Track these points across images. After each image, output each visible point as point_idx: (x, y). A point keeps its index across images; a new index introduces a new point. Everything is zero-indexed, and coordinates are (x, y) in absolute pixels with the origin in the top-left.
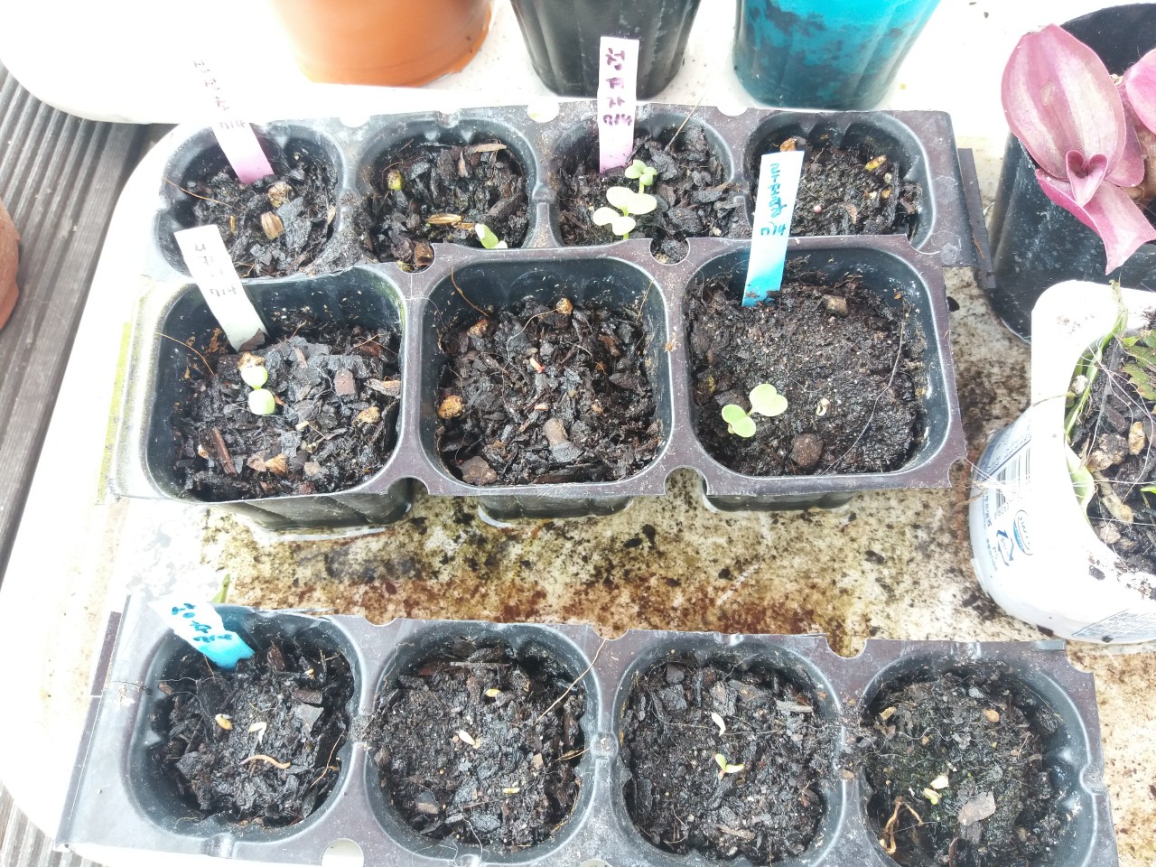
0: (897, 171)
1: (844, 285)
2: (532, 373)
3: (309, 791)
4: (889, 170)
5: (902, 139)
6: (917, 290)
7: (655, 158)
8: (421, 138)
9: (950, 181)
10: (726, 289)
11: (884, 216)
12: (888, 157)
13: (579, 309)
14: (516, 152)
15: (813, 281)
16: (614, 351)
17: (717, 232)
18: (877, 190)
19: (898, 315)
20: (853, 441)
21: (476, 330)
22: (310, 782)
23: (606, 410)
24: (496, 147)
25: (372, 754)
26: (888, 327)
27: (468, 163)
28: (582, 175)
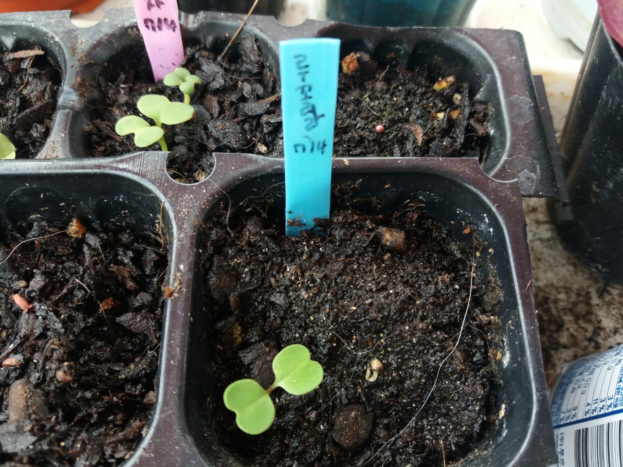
0: (466, 92)
1: (404, 215)
2: (18, 313)
4: (458, 91)
5: (473, 57)
6: (490, 225)
7: (205, 67)
9: (525, 101)
10: (264, 215)
11: (452, 138)
12: (458, 78)
13: (94, 232)
14: (55, 58)
15: (366, 209)
17: (263, 148)
18: (445, 110)
19: (467, 252)
20: (411, 413)
24: (33, 53)
26: (455, 268)
28: (124, 83)
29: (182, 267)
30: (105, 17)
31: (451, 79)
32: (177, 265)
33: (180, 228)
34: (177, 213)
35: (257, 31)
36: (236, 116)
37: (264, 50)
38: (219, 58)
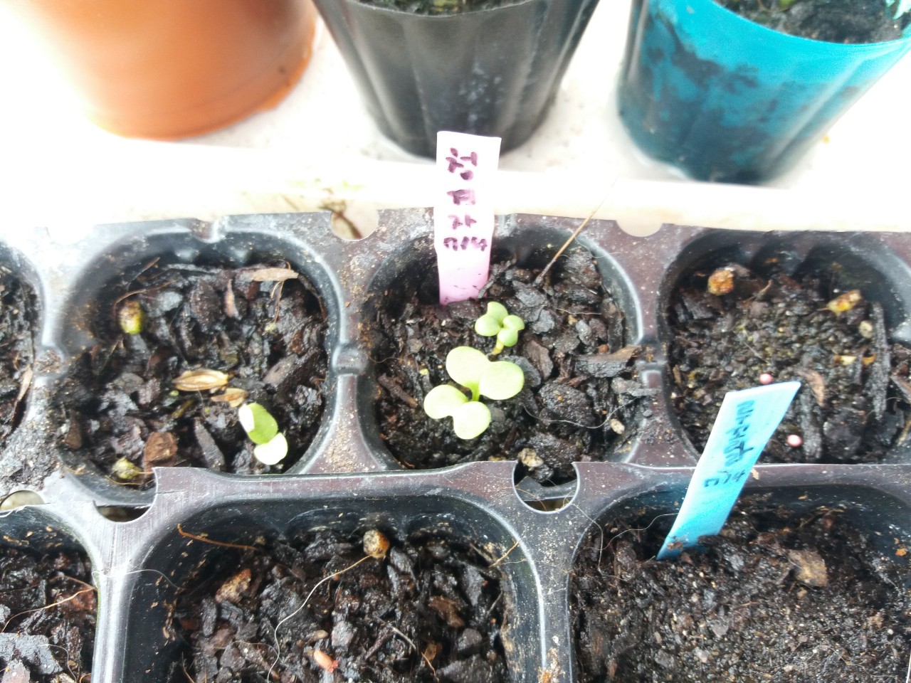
0: (879, 320)
1: (814, 521)
2: (317, 674)
4: (867, 316)
8: (169, 257)
11: (865, 396)
13: (399, 548)
14: (313, 282)
16: (453, 621)
17: (618, 427)
18: (853, 351)
21: (230, 590)
24: (283, 274)
27: (239, 296)
28: (411, 318)
29: (556, 639)
30: (381, 223)
31: (855, 296)
32: (549, 636)
33: (545, 581)
34: (538, 557)
35: (595, 245)
36: (573, 375)
37: (604, 271)
38: (539, 280)
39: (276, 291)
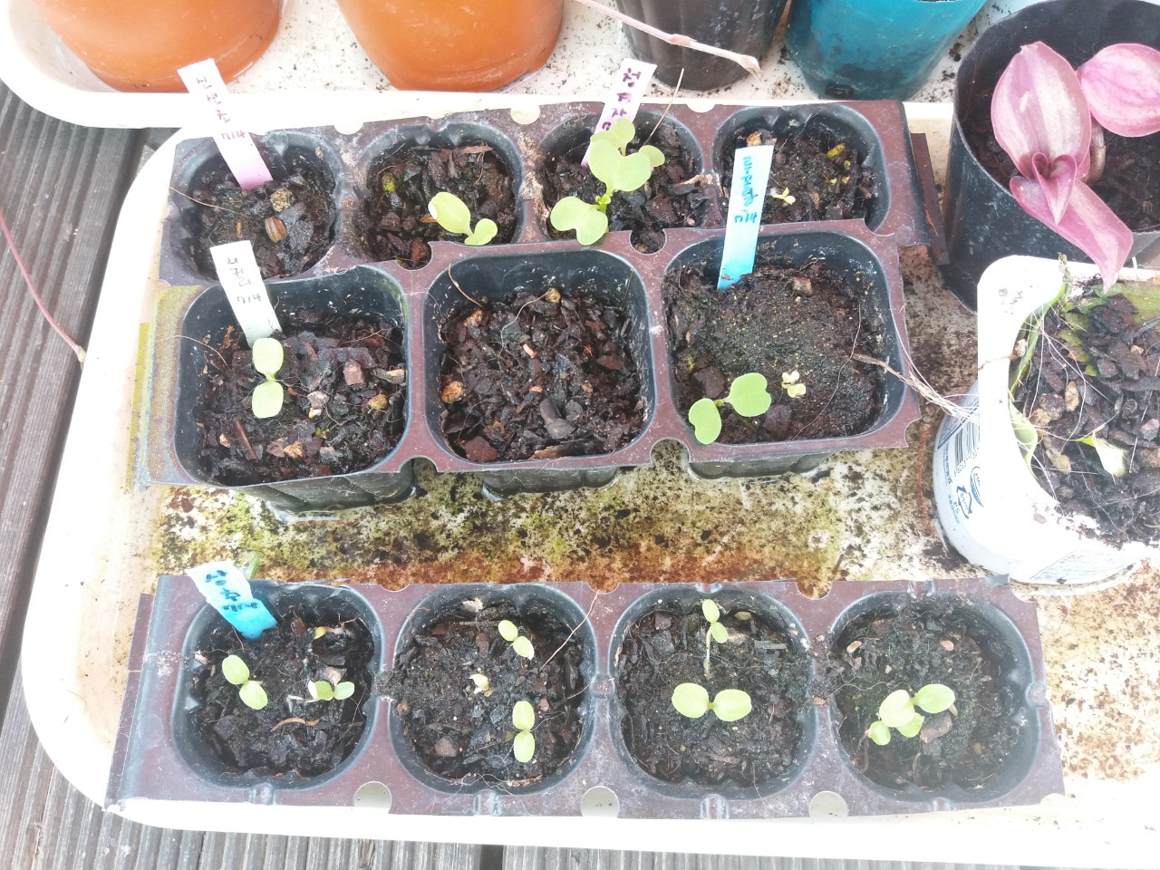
0: (855, 158)
1: (808, 268)
2: (526, 359)
3: (336, 744)
4: (848, 158)
5: (859, 127)
6: (874, 269)
8: (412, 142)
9: (903, 165)
10: (701, 274)
11: (844, 201)
12: (847, 145)
13: (567, 297)
14: (502, 153)
15: (781, 265)
16: (600, 335)
17: (691, 222)
18: (837, 177)
19: (859, 293)
20: (819, 410)
21: (473, 320)
22: (337, 737)
23: (595, 390)
24: (482, 149)
25: (395, 706)
26: (850, 305)
27: (457, 165)
30: (542, 113)
33: (649, 286)
35: (676, 121)
37: (682, 136)
39: (480, 160)
